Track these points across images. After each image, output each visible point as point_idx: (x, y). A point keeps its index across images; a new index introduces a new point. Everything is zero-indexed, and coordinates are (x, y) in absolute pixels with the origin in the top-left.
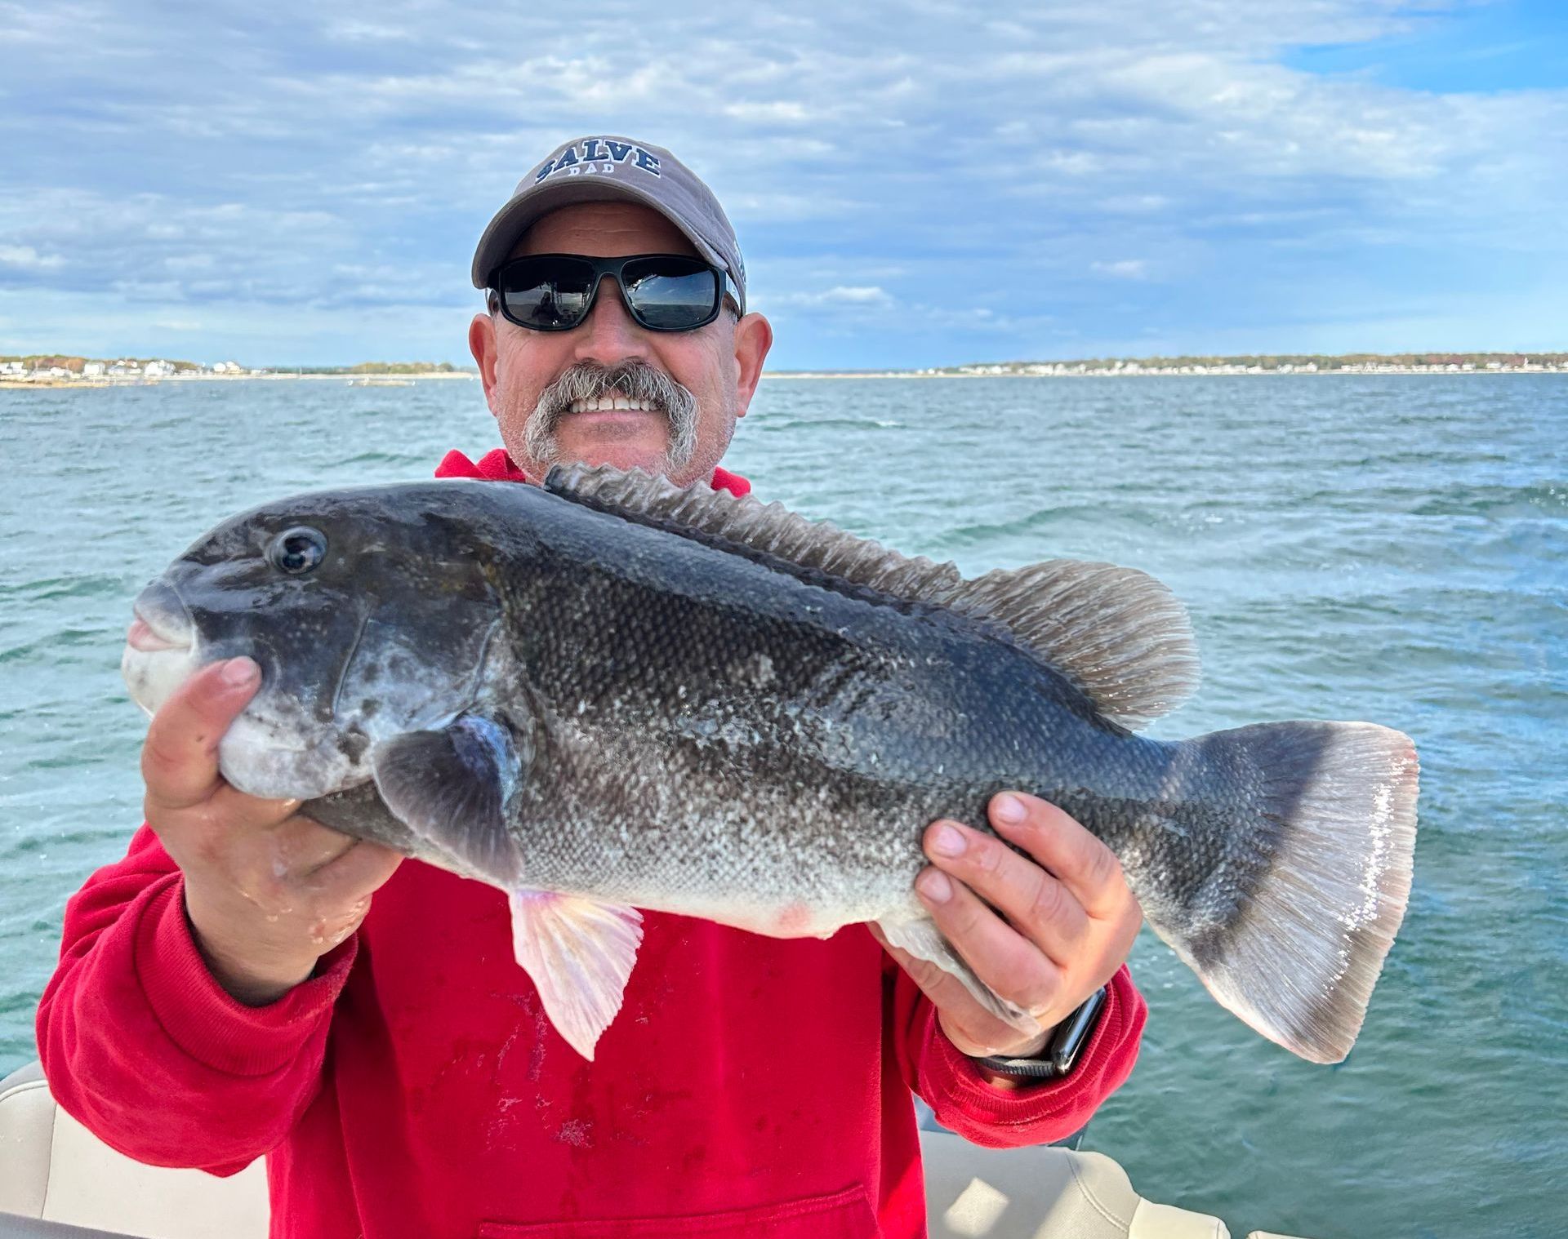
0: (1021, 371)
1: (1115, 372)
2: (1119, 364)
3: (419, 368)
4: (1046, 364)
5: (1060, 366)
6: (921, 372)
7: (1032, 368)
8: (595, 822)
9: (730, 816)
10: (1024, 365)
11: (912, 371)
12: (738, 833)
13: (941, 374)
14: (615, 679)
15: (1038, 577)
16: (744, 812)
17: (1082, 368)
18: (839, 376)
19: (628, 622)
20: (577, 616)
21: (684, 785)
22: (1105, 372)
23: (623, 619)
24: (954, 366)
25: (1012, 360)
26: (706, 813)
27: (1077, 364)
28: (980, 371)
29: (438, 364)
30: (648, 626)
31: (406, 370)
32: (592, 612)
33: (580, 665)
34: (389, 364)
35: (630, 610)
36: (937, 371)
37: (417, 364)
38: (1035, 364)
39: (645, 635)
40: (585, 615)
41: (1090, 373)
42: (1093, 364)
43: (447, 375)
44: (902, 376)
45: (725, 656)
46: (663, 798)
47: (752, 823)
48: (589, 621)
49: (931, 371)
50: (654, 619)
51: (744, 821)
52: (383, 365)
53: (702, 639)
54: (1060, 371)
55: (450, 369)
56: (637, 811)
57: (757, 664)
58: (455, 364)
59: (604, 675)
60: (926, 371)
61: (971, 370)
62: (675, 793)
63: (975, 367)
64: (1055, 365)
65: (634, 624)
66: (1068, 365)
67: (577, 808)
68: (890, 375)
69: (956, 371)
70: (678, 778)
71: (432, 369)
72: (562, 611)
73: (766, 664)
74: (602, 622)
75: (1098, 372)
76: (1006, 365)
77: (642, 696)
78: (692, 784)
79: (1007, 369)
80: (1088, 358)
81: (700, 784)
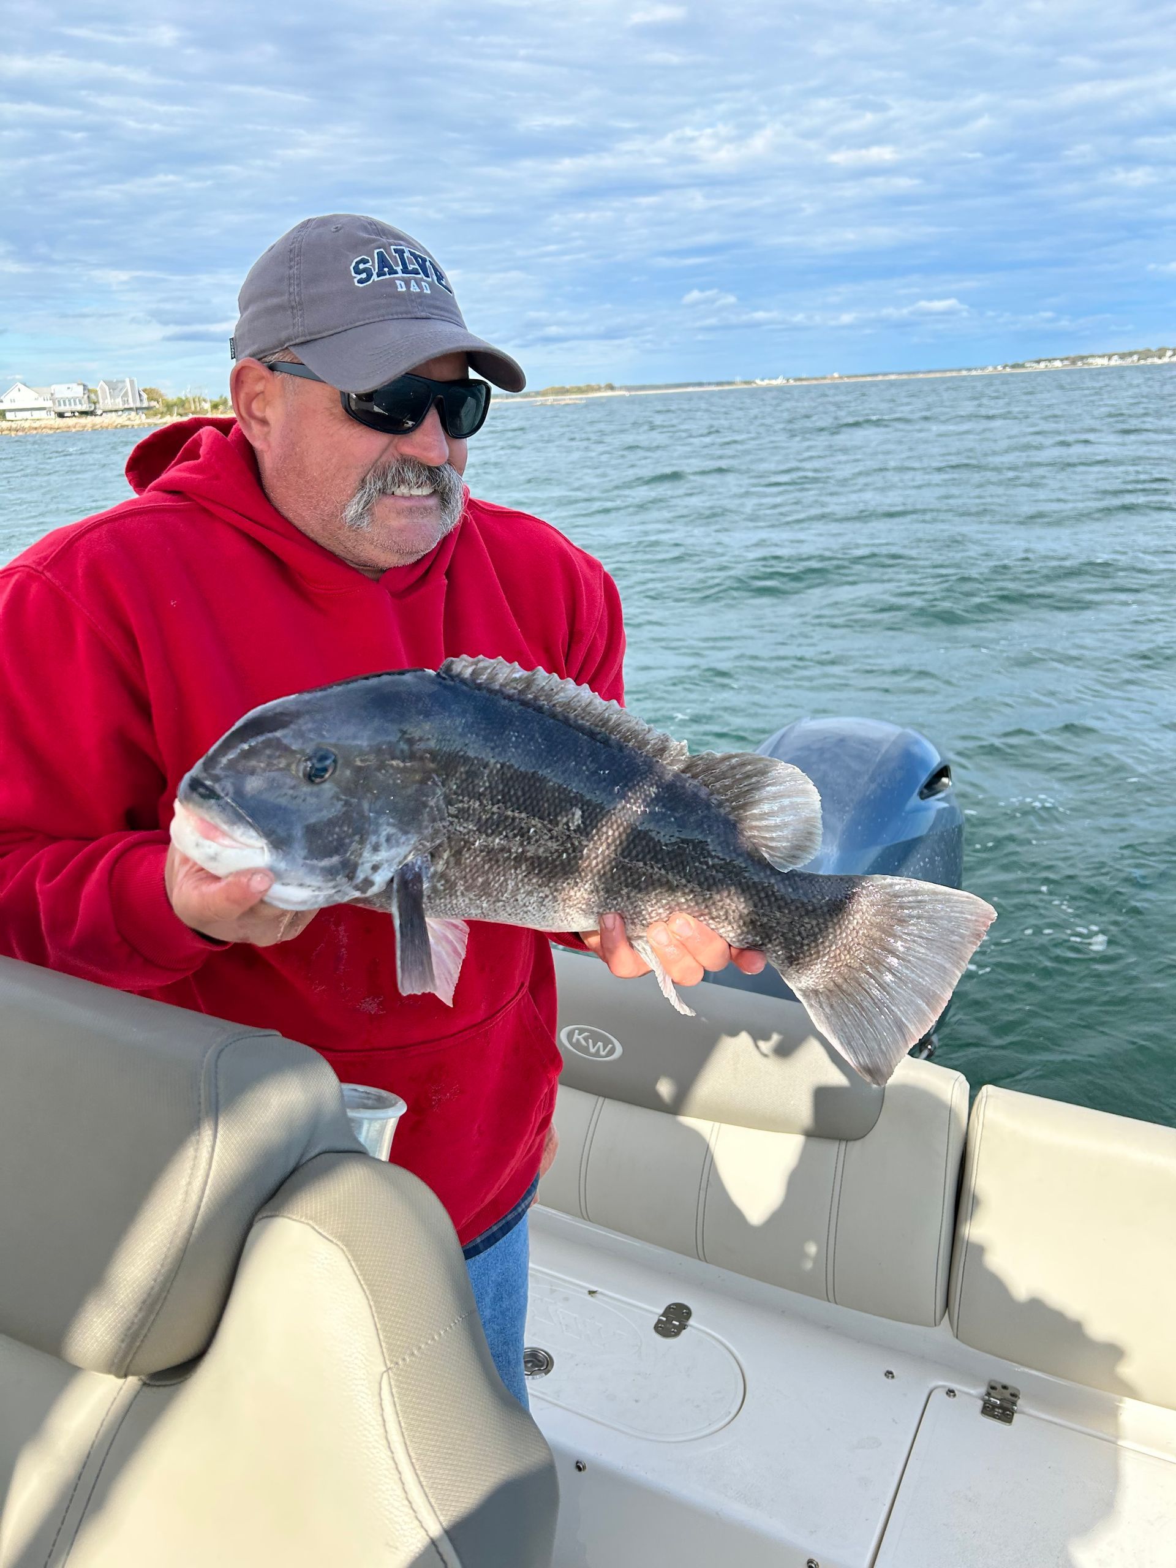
0: (1080, 364)
1: (1166, 360)
2: (1169, 353)
3: (590, 389)
4: (1103, 356)
5: (1116, 357)
6: (990, 369)
7: (1090, 360)
8: (471, 899)
9: (541, 895)
10: (1082, 358)
11: (983, 369)
12: (541, 902)
13: (1008, 370)
14: (498, 826)
15: (734, 761)
16: (548, 893)
17: (1135, 357)
18: (921, 376)
19: (509, 792)
20: (481, 790)
21: (522, 880)
22: (1156, 361)
23: (506, 790)
24: (1020, 362)
25: (1072, 355)
26: (530, 893)
27: (1131, 354)
28: (1042, 365)
29: (603, 385)
30: (520, 793)
31: (580, 390)
32: (490, 786)
33: (480, 819)
34: (568, 387)
35: (511, 783)
36: (1004, 367)
37: (588, 386)
38: (1093, 356)
39: (518, 799)
40: (486, 789)
41: (1142, 362)
42: (1146, 354)
43: (610, 393)
44: (974, 373)
45: (558, 810)
46: (510, 887)
47: (551, 897)
48: (488, 792)
49: (1000, 368)
50: (523, 789)
51: (547, 896)
52: (563, 388)
53: (548, 800)
54: (1115, 362)
55: (611, 388)
56: (495, 893)
57: (573, 814)
58: (616, 384)
59: (493, 824)
60: (995, 368)
61: (1035, 365)
62: (516, 884)
63: (1038, 362)
64: (1110, 357)
65: (512, 792)
66: (1122, 356)
67: (462, 894)
68: (964, 373)
69: (1022, 366)
70: (520, 877)
71: (599, 389)
72: (474, 787)
73: (579, 813)
74: (495, 792)
75: (1149, 361)
76: (1067, 359)
77: (511, 835)
78: (526, 880)
79: (1066, 362)
80: (1140, 349)
81: (530, 880)
